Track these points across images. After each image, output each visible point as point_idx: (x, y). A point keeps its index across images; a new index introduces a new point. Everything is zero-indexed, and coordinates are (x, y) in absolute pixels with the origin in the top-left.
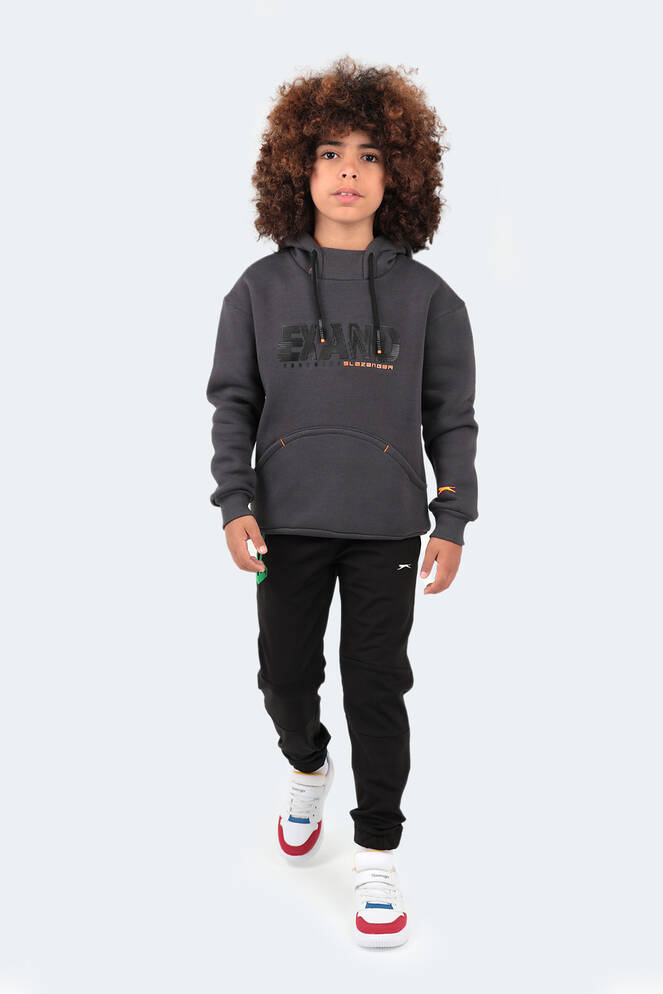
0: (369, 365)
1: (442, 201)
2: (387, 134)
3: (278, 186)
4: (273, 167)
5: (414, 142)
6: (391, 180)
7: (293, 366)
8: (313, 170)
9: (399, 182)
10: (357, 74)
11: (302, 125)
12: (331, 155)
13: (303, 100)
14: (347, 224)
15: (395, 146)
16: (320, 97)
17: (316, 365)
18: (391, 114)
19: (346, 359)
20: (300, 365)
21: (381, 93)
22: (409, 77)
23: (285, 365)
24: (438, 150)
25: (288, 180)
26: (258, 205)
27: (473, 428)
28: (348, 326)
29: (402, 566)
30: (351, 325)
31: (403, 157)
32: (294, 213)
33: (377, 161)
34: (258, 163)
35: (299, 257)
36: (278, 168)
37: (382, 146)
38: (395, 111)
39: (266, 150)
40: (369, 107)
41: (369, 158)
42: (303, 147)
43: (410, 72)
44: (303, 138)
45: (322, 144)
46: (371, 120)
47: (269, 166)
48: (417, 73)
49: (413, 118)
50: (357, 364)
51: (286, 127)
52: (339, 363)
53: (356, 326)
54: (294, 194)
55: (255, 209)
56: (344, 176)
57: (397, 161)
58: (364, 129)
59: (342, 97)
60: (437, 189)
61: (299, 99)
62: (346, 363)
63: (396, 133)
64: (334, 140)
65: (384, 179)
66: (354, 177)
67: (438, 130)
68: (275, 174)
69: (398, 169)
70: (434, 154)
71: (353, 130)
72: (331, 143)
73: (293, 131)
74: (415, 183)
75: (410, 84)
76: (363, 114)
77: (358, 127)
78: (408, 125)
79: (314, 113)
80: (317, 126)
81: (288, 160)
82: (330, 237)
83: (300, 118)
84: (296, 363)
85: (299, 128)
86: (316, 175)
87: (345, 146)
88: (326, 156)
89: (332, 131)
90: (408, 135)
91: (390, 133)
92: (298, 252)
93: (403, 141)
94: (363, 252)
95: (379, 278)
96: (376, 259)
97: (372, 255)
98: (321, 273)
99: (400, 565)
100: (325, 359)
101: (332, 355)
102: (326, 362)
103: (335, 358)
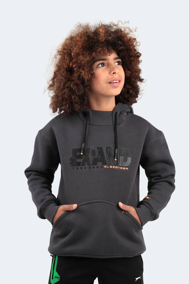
0: (116, 167)
7: (77, 168)
19: (106, 164)
20: (81, 168)
23: (74, 168)
28: (105, 148)
29: (137, 279)
30: (107, 148)
35: (81, 115)
50: (111, 167)
52: (102, 167)
53: (110, 148)
62: (105, 167)
84: (79, 167)
94: (112, 112)
95: (120, 125)
96: (118, 115)
97: (116, 113)
98: (92, 123)
99: (136, 279)
100: (95, 165)
101: (98, 163)
102: (95, 166)
103: (99, 164)
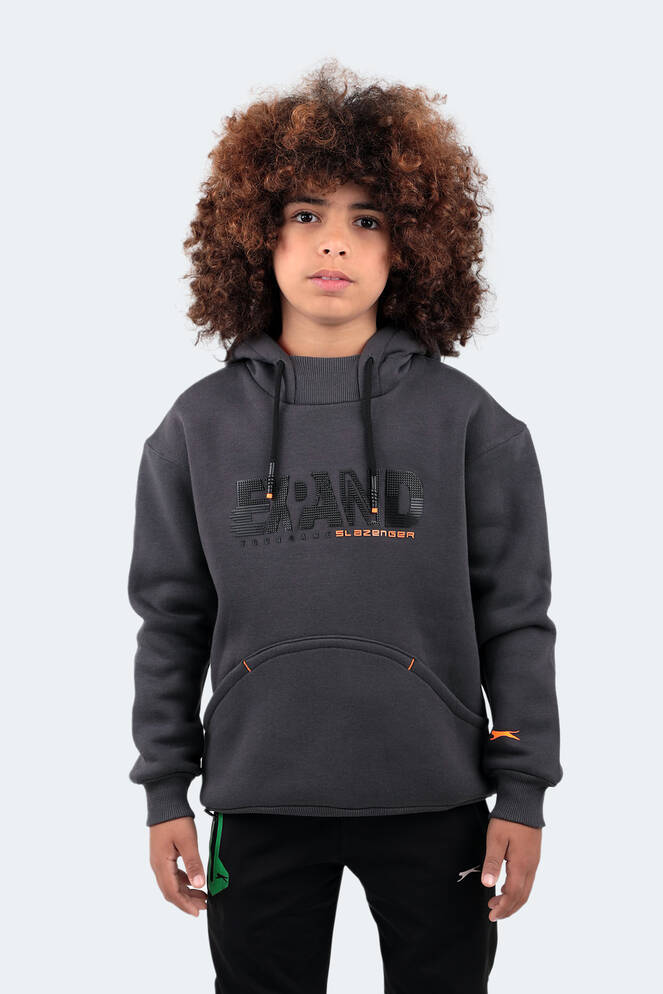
0: (376, 533)
1: (483, 285)
2: (395, 194)
3: (223, 262)
4: (218, 230)
5: (438, 205)
6: (399, 258)
7: (256, 543)
8: (279, 239)
9: (412, 263)
10: (350, 93)
11: (263, 175)
12: (307, 218)
13: (264, 139)
14: (331, 323)
15: (408, 210)
16: (290, 139)
17: (292, 538)
18: (402, 164)
19: (339, 526)
20: (267, 541)
21: (386, 130)
22: (433, 106)
23: (244, 543)
24: (474, 214)
25: (239, 254)
26: (193, 285)
27: (547, 630)
28: (338, 473)
29: (463, 874)
30: (343, 474)
31: (421, 227)
32: (249, 303)
33: (379, 228)
34: (194, 224)
35: (259, 372)
36: (224, 235)
37: (387, 210)
38: (407, 160)
39: (207, 206)
40: (368, 152)
41: (366, 223)
42: (264, 206)
43: (435, 99)
44: (264, 194)
45: (292, 200)
46: (369, 172)
47: (210, 228)
48: (445, 103)
49: (434, 168)
50: (358, 533)
51: (238, 178)
52: (328, 534)
53: (352, 473)
54: (249, 275)
55: (188, 291)
56: (327, 251)
57: (409, 233)
58: (359, 183)
59: (323, 135)
60: (474, 267)
61: (257, 136)
62: (339, 533)
63: (410, 192)
64: (312, 196)
65: (389, 258)
66: (342, 253)
67: (475, 180)
68: (218, 244)
69: (411, 246)
70: (468, 221)
71: (342, 184)
72: (308, 200)
73: (248, 185)
74: (439, 264)
75: (433, 117)
76: (358, 163)
77: (349, 178)
78: (428, 178)
79: (280, 158)
80: (286, 178)
81: (240, 225)
82: (304, 339)
83: (259, 164)
84: (261, 539)
85: (257, 181)
86: (284, 248)
87: (329, 205)
88: (299, 219)
89: (310, 185)
90: (428, 193)
91: (399, 192)
92: (257, 367)
93: (418, 202)
94: (357, 357)
95: (384, 396)
96: (376, 365)
97: (370, 361)
98: (293, 396)
99: (461, 874)
100: (306, 528)
101: (316, 521)
102: (308, 533)
103: (321, 525)
